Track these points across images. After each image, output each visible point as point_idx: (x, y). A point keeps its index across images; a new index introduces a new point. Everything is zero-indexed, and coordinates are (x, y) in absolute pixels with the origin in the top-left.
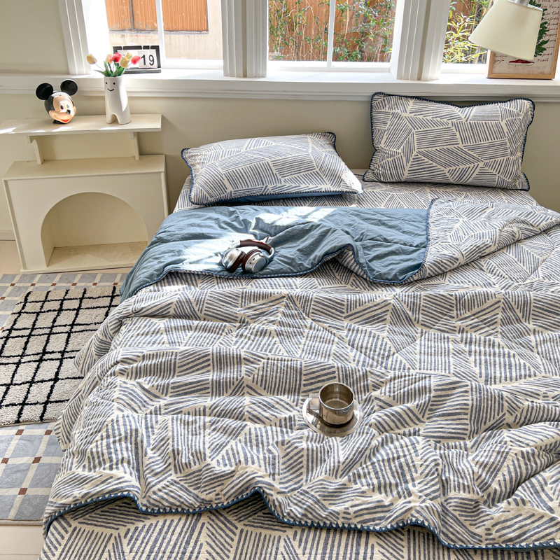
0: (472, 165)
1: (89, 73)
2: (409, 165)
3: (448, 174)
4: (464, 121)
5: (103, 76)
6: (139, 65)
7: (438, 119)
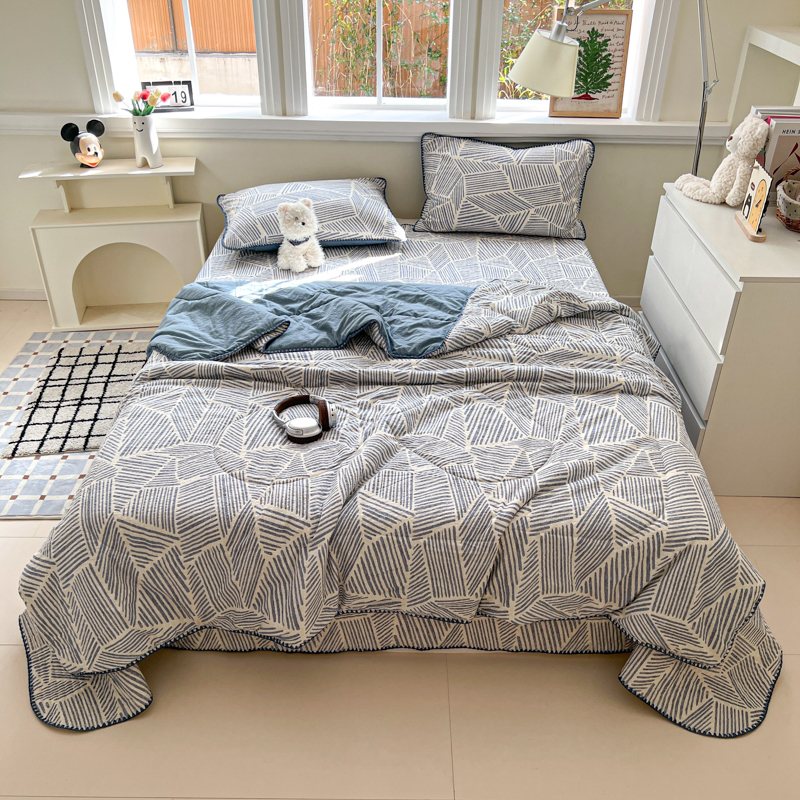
0: (523, 212)
1: (116, 111)
2: (458, 213)
3: (498, 222)
4: (515, 163)
5: (131, 115)
6: (170, 102)
7: (489, 162)
